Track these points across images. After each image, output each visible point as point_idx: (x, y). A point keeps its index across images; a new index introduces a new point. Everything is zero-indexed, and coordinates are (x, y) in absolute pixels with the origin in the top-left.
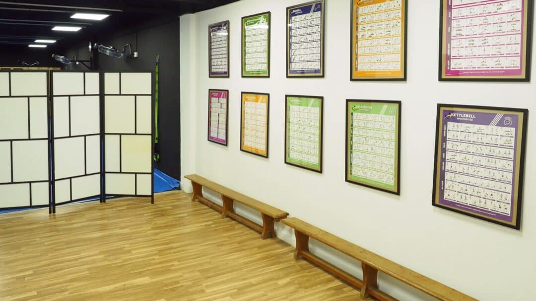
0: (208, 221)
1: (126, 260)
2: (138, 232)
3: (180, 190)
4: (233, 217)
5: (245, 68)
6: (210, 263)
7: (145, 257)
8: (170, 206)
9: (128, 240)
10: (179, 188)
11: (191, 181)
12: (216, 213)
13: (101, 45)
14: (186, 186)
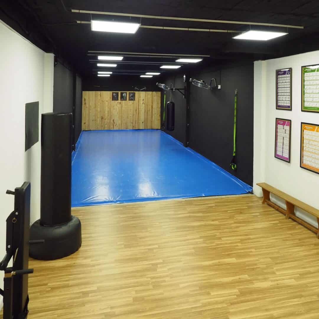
0: (274, 220)
1: (218, 245)
2: (225, 225)
3: (253, 194)
4: (295, 219)
5: (304, 105)
6: (278, 252)
7: (230, 243)
8: (246, 206)
9: (218, 230)
10: (252, 193)
11: (261, 188)
12: (281, 214)
13: (194, 80)
14: (257, 191)
